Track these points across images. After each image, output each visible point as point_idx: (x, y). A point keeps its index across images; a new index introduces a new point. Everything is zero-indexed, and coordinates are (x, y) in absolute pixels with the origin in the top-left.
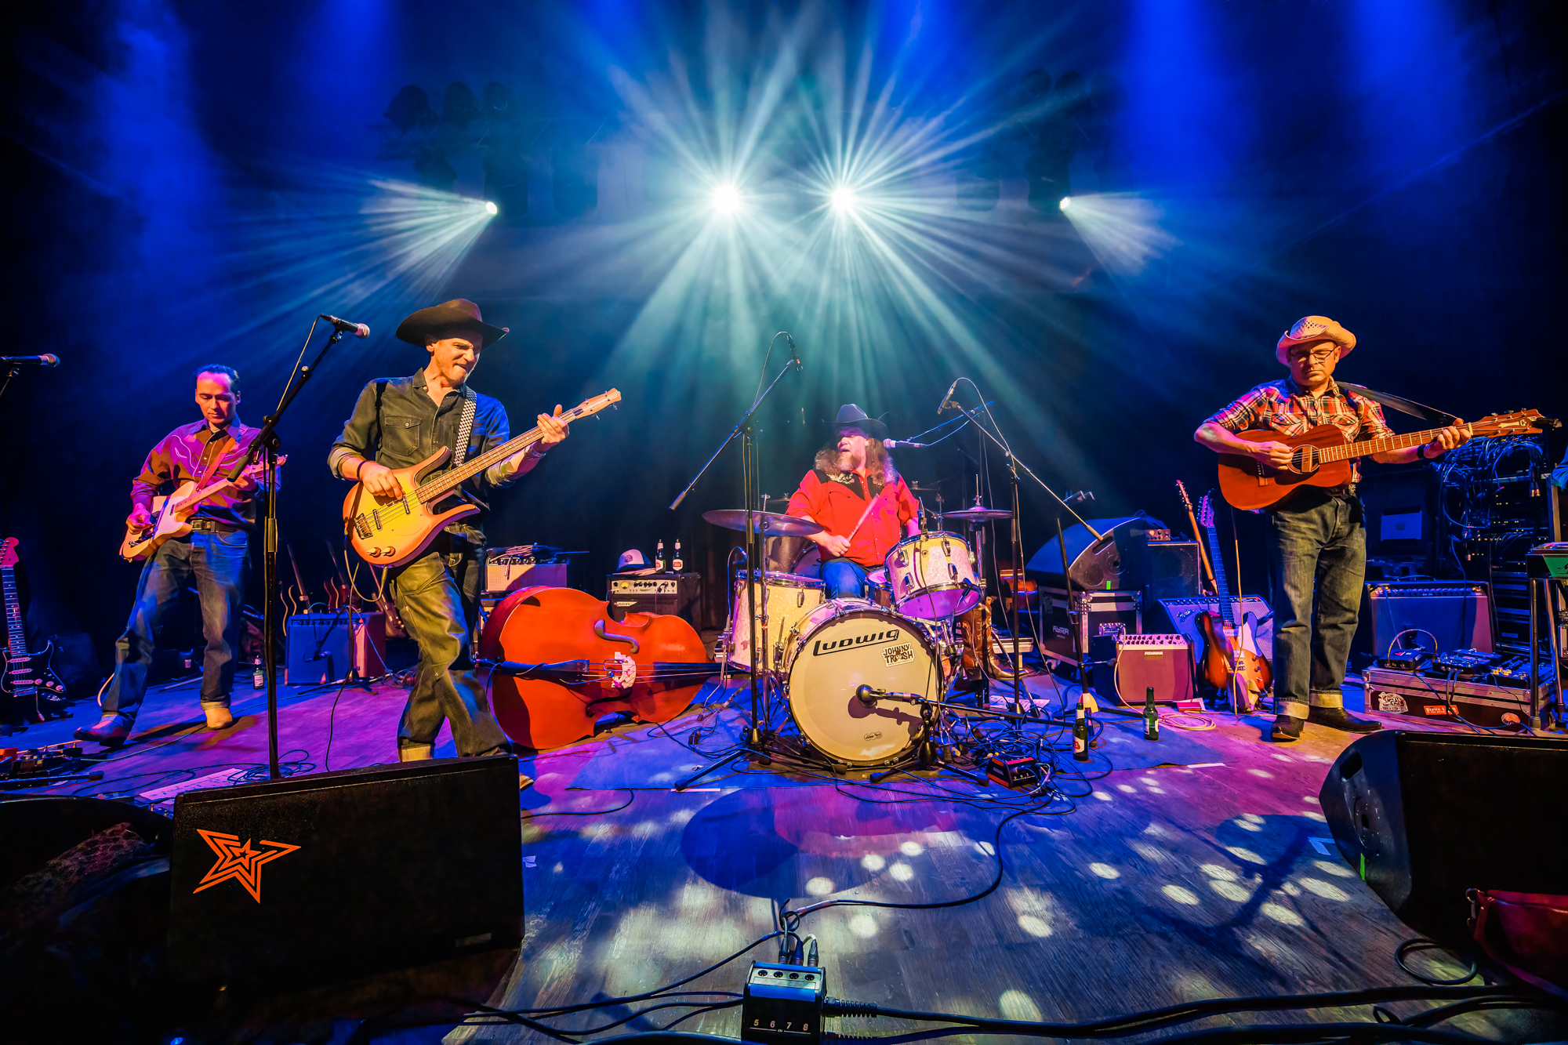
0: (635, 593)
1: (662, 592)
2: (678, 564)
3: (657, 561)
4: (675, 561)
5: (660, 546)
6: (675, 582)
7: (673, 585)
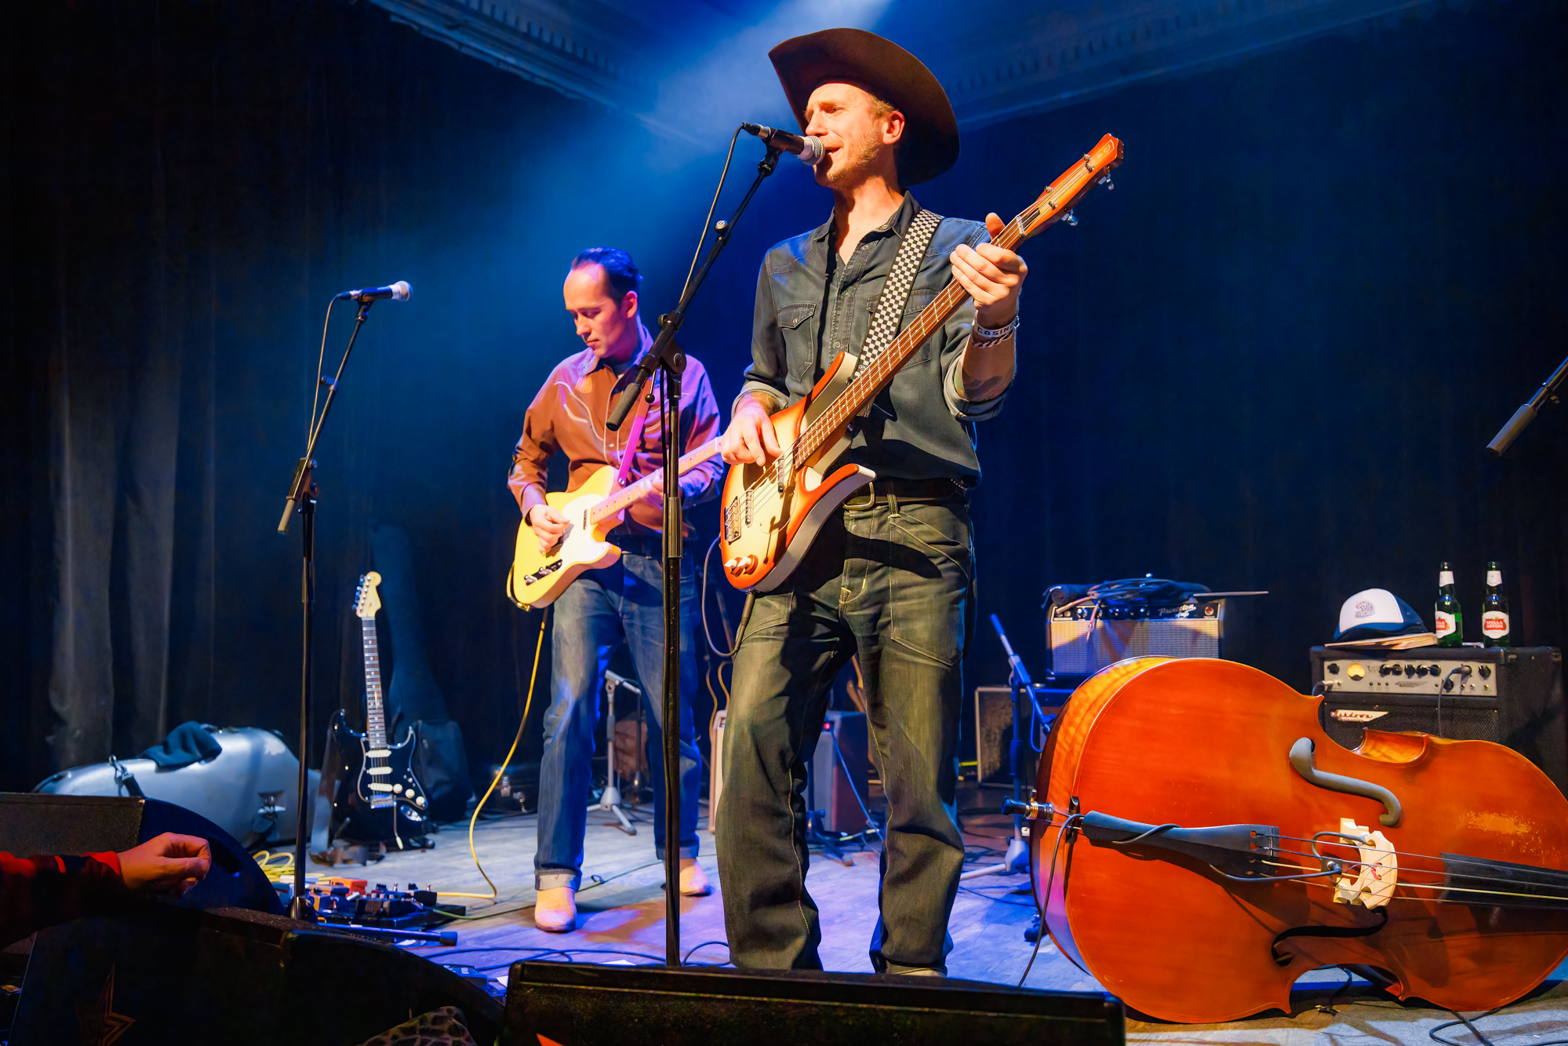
0: (1383, 689)
1: (1456, 691)
2: (1496, 624)
3: (1439, 614)
4: (1487, 615)
5: (1446, 578)
6: (1492, 667)
7: (1484, 673)
